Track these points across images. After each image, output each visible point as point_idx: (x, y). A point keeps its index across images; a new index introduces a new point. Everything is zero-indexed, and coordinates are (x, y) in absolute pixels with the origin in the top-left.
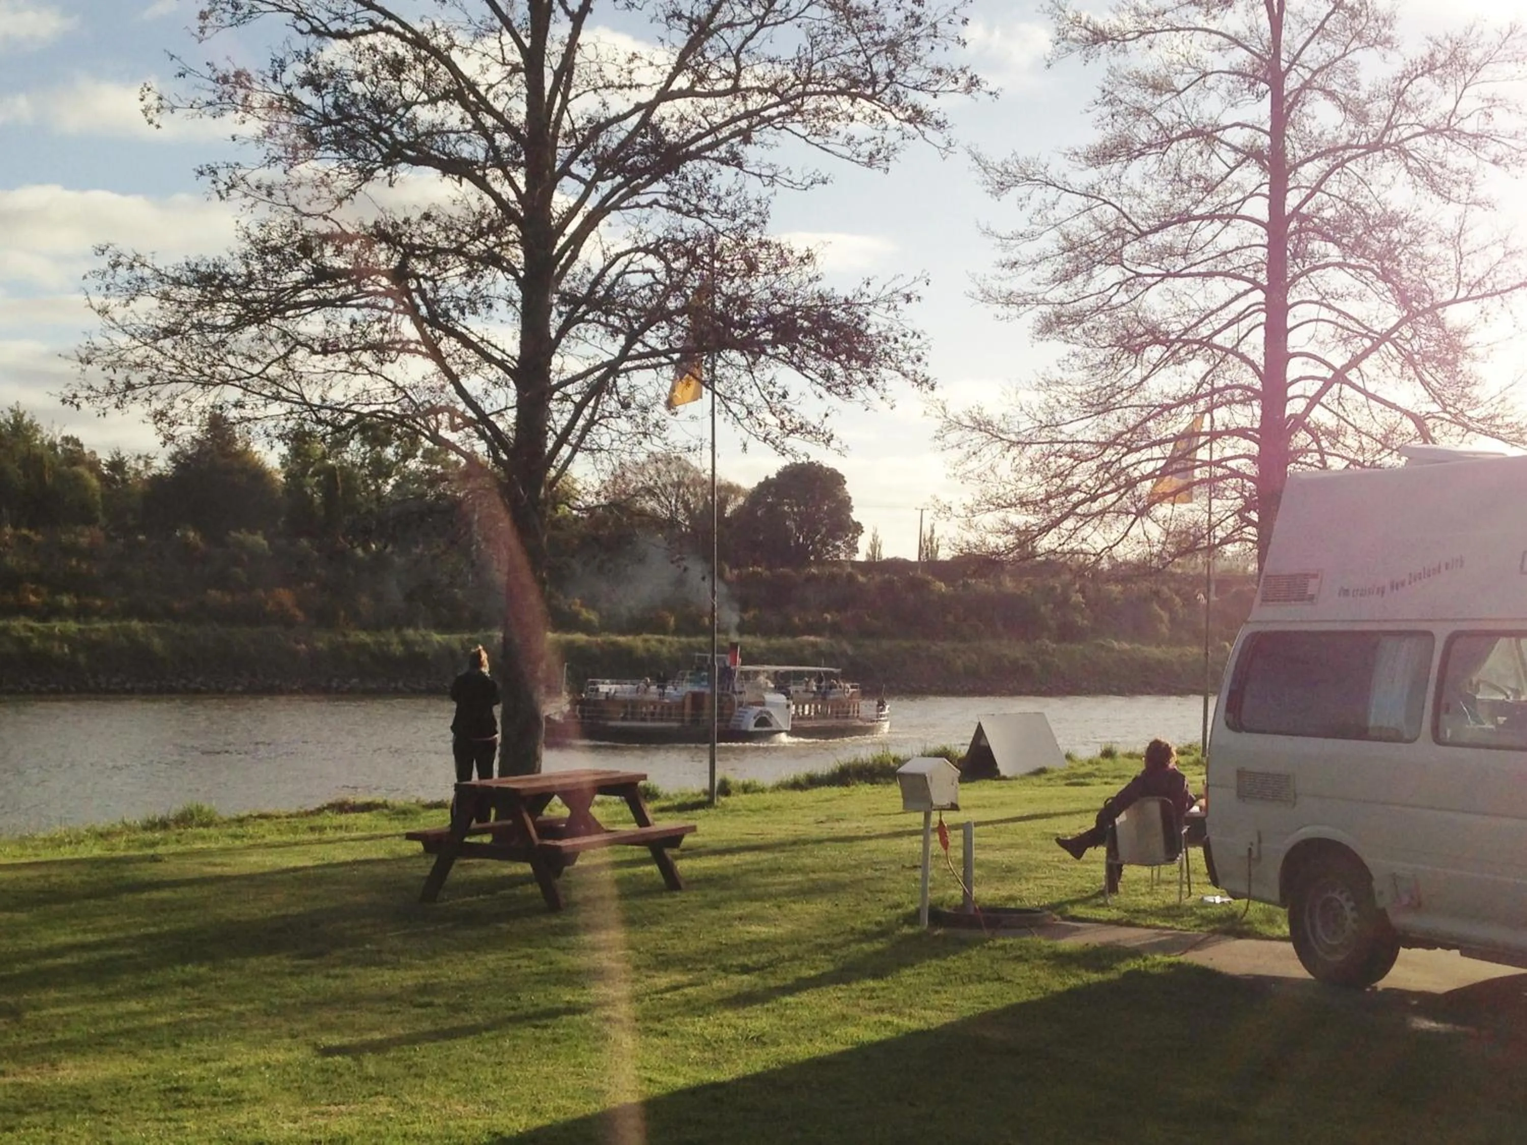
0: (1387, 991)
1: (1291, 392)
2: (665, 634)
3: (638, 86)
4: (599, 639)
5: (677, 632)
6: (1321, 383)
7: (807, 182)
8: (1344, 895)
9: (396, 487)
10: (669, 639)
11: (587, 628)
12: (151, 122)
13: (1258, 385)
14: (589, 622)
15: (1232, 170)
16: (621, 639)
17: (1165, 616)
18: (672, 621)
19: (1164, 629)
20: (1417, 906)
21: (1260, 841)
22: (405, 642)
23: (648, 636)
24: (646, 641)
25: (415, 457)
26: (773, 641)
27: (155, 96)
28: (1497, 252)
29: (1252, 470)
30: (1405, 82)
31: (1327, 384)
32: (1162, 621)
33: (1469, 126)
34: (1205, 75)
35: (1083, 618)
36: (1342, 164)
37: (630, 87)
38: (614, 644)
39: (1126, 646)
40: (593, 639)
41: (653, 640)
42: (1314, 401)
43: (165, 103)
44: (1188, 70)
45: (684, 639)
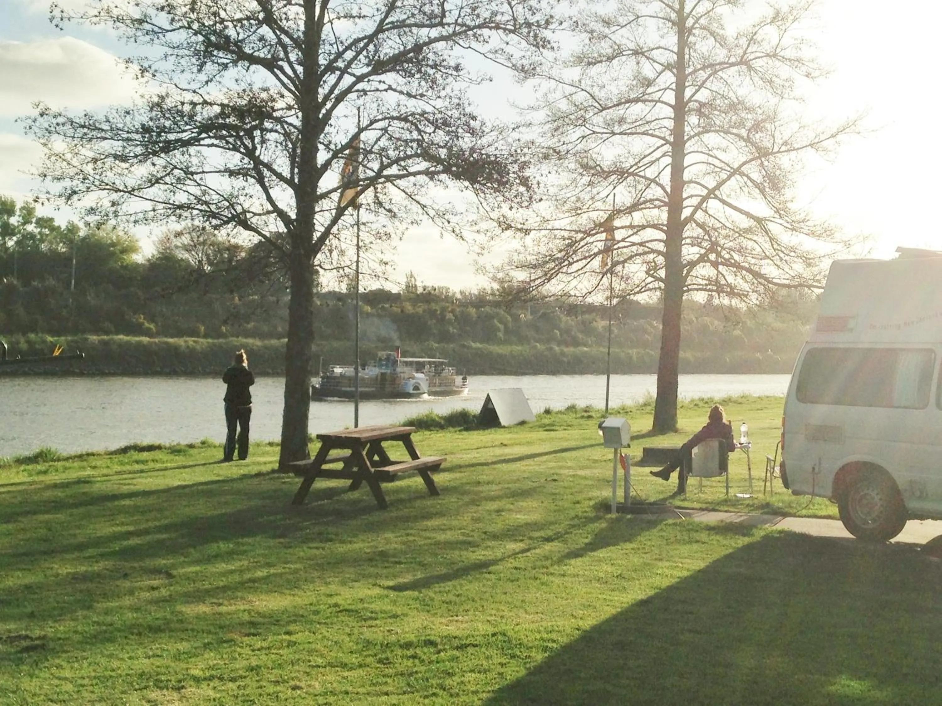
0: (898, 543)
1: (685, 203)
2: (198, 336)
3: (364, 16)
4: (156, 340)
5: (206, 336)
6: (700, 198)
7: (479, 80)
8: (876, 492)
9: (18, 243)
10: (201, 340)
11: (148, 333)
12: (57, 26)
13: (666, 200)
14: (149, 329)
15: (660, 74)
16: (171, 340)
17: (501, 327)
18: (202, 328)
19: (500, 335)
20: (922, 497)
21: (820, 463)
22: (28, 342)
23: (188, 339)
24: (186, 342)
25: (31, 223)
26: (266, 342)
27: (60, 10)
28: (796, 126)
29: (661, 247)
30: (757, 28)
31: (705, 199)
32: (499, 331)
33: (787, 54)
34: (638, 17)
35: (454, 328)
36: (716, 72)
37: (359, 17)
38: (167, 343)
39: (478, 345)
40: (152, 340)
41: (191, 341)
42: (698, 207)
43: (65, 15)
44: (629, 14)
45: (210, 340)
